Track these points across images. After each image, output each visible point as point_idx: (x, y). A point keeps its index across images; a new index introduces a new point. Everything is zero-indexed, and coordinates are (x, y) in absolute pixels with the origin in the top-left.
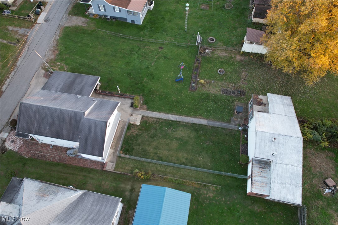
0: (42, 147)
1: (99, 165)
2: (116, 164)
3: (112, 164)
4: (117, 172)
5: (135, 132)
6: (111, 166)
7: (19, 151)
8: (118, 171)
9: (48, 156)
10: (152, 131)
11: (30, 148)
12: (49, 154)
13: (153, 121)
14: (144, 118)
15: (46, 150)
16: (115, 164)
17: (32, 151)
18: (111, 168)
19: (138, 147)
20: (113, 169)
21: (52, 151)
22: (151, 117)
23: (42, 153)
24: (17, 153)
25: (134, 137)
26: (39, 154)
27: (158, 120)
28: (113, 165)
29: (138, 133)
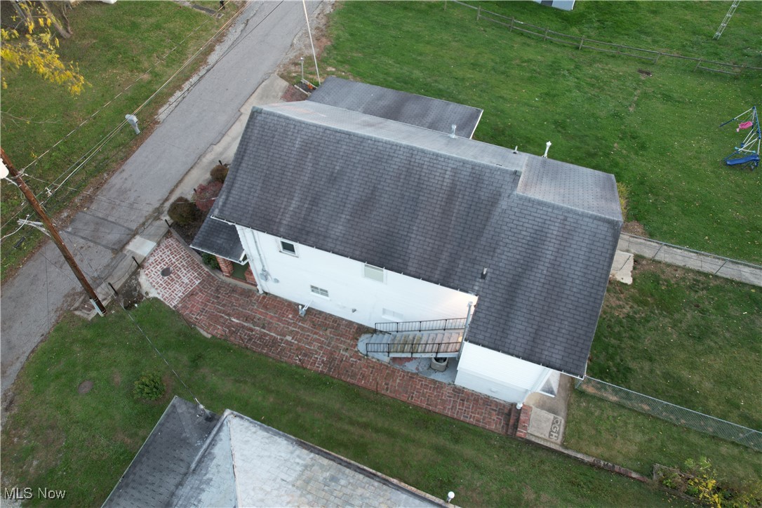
0: (265, 307)
1: (494, 413)
2: (567, 422)
3: (551, 416)
4: (579, 456)
5: (621, 307)
6: (546, 427)
7: (185, 307)
8: (579, 451)
9: (287, 342)
10: (689, 316)
11: (224, 305)
12: (289, 338)
13: (684, 279)
14: (644, 262)
15: (279, 320)
16: (561, 420)
17: (228, 315)
18: (550, 435)
19: (647, 365)
20: (559, 441)
21: (303, 329)
22: (669, 265)
23: (263, 328)
24: (175, 313)
25: (620, 323)
26: (252, 330)
27: (701, 278)
28: (555, 422)
29: (635, 313)
